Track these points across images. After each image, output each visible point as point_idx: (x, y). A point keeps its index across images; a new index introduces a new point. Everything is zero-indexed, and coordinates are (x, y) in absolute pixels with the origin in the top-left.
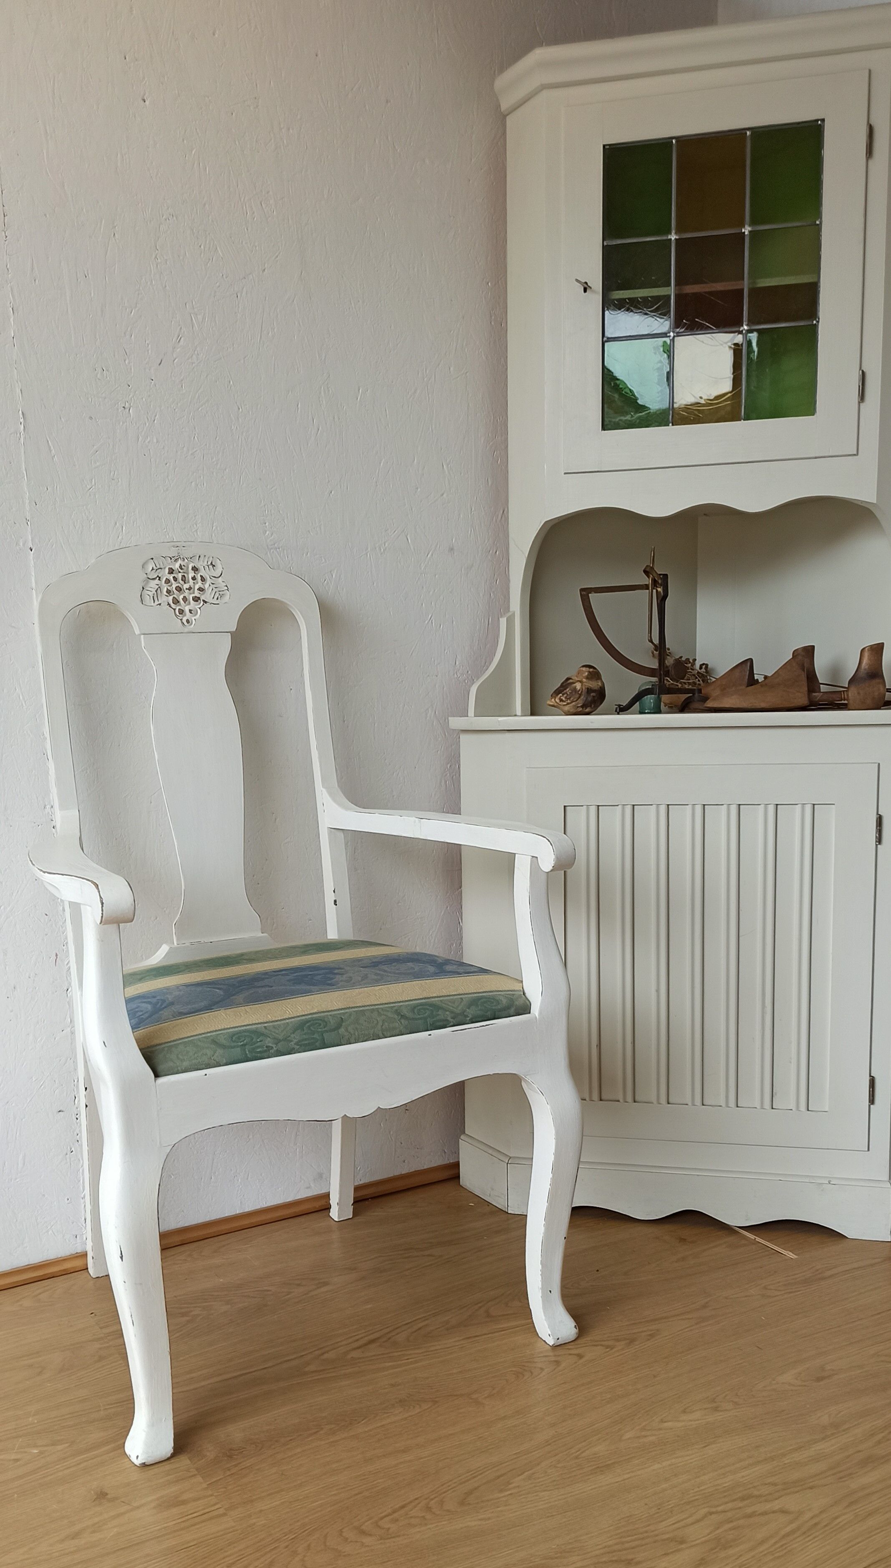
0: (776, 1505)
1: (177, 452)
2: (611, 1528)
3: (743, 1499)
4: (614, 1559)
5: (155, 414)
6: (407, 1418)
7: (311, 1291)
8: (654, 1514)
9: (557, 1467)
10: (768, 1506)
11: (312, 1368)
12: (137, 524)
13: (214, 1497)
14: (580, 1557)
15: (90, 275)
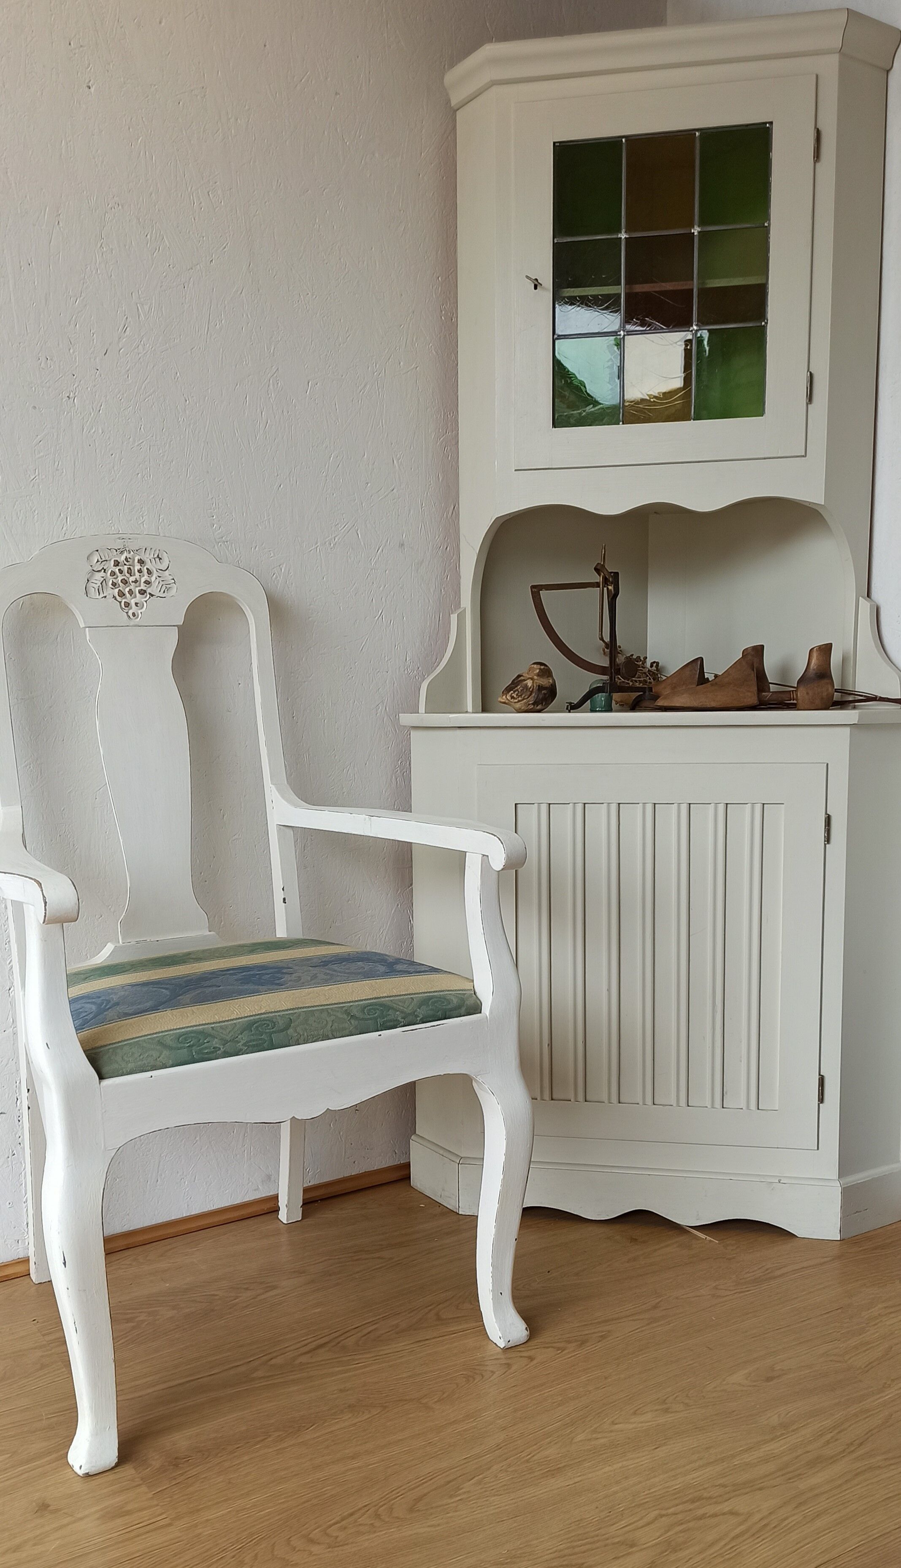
0: (726, 1507)
1: (123, 443)
2: (562, 1532)
3: (693, 1501)
4: (564, 1563)
5: (100, 404)
6: (356, 1423)
7: (258, 1295)
8: (605, 1518)
9: (508, 1471)
10: (718, 1508)
11: (259, 1373)
12: (81, 515)
13: (158, 1507)
14: (530, 1562)
15: (33, 263)
